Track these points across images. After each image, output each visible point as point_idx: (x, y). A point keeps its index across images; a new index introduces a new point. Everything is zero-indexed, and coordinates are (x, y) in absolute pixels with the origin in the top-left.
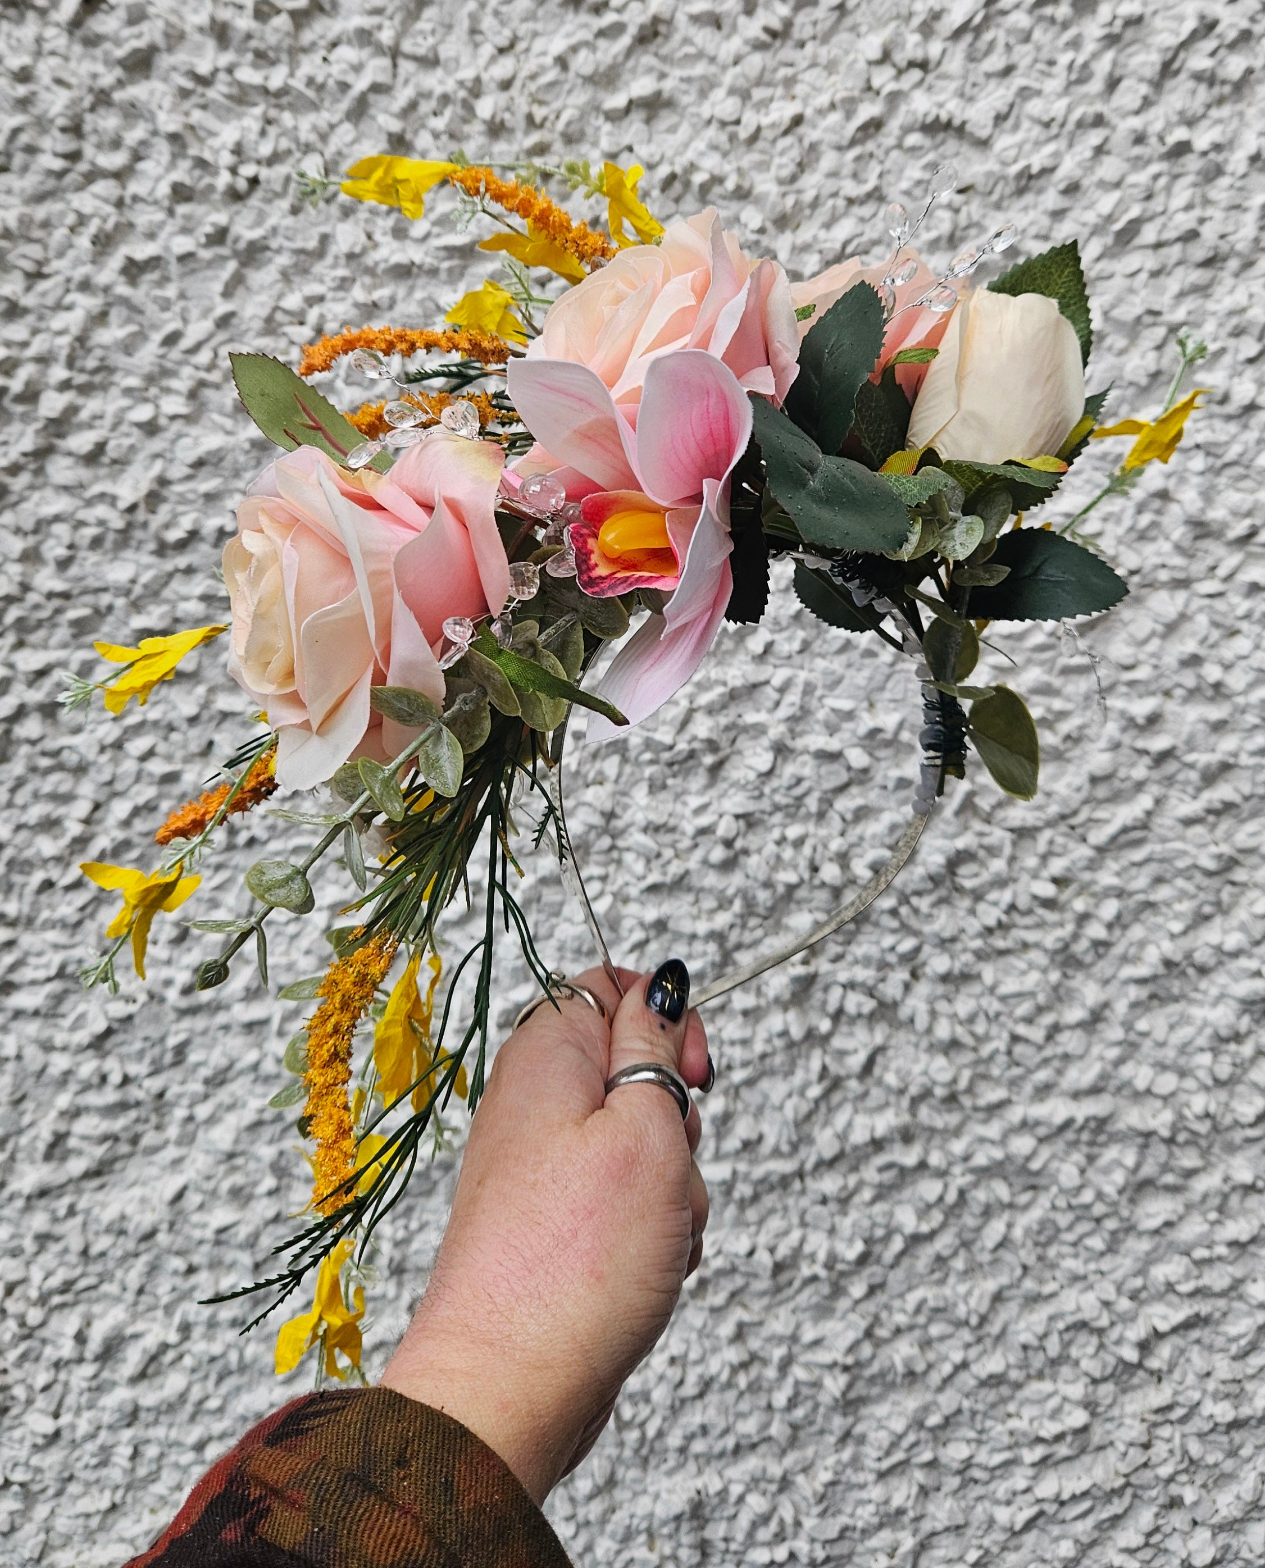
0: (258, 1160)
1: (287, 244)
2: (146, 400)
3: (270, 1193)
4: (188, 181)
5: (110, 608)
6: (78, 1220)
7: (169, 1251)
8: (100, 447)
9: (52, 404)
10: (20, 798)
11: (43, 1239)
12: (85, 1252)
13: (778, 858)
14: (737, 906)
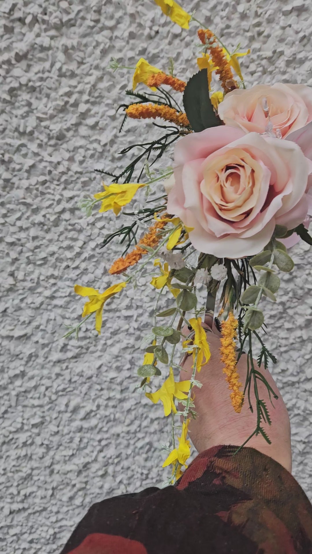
0: (125, 359)
1: (166, 55)
2: (113, 108)
3: (128, 369)
4: (135, 31)
5: (95, 178)
6: (69, 371)
7: (96, 383)
8: (97, 123)
9: (83, 108)
10: (61, 239)
11: (58, 375)
12: (70, 381)
13: (307, 280)
14: (291, 294)
